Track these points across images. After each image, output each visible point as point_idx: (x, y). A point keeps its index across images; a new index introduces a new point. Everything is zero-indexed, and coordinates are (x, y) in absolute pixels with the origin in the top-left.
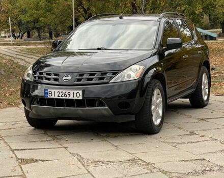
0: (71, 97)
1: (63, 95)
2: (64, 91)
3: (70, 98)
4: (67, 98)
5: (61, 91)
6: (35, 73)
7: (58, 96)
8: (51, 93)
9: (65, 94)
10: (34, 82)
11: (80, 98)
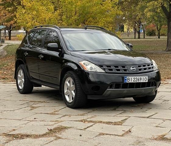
0: (142, 81)
1: (137, 80)
2: (138, 77)
5: (135, 78)
6: (101, 66)
7: (134, 81)
8: (129, 79)
9: (138, 80)
10: (106, 73)
11: (147, 81)
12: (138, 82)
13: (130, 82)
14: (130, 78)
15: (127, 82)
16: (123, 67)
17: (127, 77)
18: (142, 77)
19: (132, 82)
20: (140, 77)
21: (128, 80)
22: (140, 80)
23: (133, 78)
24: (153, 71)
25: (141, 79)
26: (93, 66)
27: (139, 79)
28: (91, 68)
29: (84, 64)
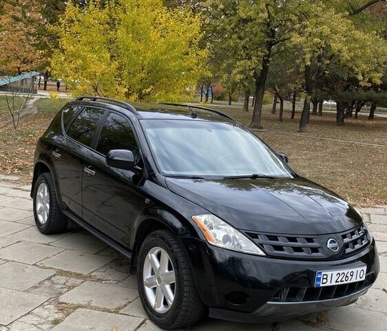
0: (354, 280)
1: (344, 279)
2: (346, 271)
3: (352, 281)
4: (348, 282)
5: (341, 272)
6: (252, 236)
7: (336, 282)
8: (326, 278)
9: (347, 276)
10: (268, 256)
11: (363, 279)
12: (345, 282)
13: (328, 284)
14: (329, 273)
15: (321, 285)
16: (310, 240)
17: (323, 273)
18: (355, 270)
19: (334, 283)
20: (350, 271)
21: (325, 281)
22: (350, 277)
23: (335, 273)
25: (352, 276)
26: (232, 232)
27: (349, 275)
28: (226, 239)
29: (205, 222)
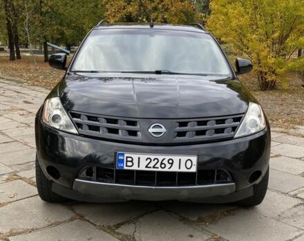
0: (175, 169)
1: (158, 165)
2: (160, 158)
3: (172, 170)
4: (166, 169)
5: (152, 157)
6: (74, 116)
7: (147, 167)
8: (132, 161)
9: (162, 163)
10: (79, 134)
11: (193, 170)
12: (160, 169)
13: (135, 167)
14: (135, 157)
15: (125, 168)
17: (126, 155)
19: (142, 168)
20: (167, 157)
21: (130, 164)
22: (168, 166)
23: (143, 157)
24: (232, 138)
25: (172, 164)
27: (165, 162)
